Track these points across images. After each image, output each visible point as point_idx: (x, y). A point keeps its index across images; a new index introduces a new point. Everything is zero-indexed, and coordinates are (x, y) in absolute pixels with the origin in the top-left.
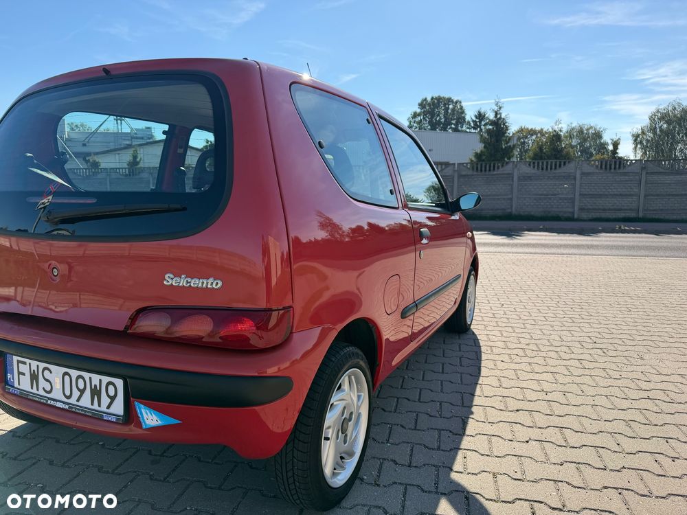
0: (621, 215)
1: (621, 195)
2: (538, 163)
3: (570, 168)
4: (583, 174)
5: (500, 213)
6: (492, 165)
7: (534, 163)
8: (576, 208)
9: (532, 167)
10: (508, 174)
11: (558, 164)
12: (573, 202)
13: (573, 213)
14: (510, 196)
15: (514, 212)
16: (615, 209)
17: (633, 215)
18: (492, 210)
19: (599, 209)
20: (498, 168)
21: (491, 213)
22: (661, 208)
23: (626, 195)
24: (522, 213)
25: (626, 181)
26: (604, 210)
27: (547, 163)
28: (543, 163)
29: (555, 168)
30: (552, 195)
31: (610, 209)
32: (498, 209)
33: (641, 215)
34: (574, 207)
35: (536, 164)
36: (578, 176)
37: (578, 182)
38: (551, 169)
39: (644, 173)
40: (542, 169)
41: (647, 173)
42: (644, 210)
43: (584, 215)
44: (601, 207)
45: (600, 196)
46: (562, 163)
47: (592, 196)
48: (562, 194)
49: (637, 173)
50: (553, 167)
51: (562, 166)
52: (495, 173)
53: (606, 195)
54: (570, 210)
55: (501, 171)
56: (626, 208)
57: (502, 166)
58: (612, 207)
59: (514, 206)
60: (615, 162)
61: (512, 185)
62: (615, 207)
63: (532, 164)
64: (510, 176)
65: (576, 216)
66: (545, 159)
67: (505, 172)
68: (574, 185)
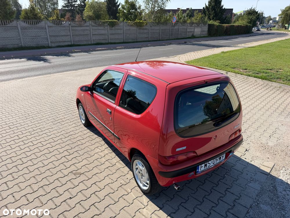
0: (67, 44)
1: (64, 35)
2: (28, 21)
3: (42, 24)
4: (48, 26)
5: (16, 46)
6: (5, 21)
7: (26, 21)
8: (49, 42)
9: (26, 23)
10: (15, 26)
11: (37, 22)
12: (48, 39)
13: (49, 44)
14: (19, 38)
15: (23, 45)
16: (63, 42)
17: (70, 43)
18: (12, 45)
19: (58, 42)
20: (9, 23)
21: (12, 46)
22: (78, 40)
23: (66, 35)
24: (27, 46)
25: (65, 29)
26: (60, 42)
27: (32, 21)
28: (30, 21)
29: (36, 24)
30: (38, 36)
31: (62, 42)
32: (14, 45)
33: (72, 43)
34: (48, 42)
35: (27, 22)
36: (47, 28)
37: (47, 30)
38: (35, 24)
39: (70, 26)
40: (31, 24)
41: (71, 26)
42: (73, 41)
43: (53, 45)
44: (59, 41)
45: (57, 36)
46: (39, 22)
47: (54, 36)
48: (42, 36)
49: (68, 26)
50: (35, 23)
51: (39, 23)
52: (8, 26)
53: (59, 36)
54: (47, 43)
55: (11, 24)
56: (67, 41)
57: (11, 22)
58: (62, 41)
59: (22, 42)
60: (60, 22)
61: (18, 32)
62: (63, 41)
63: (25, 22)
64: (16, 27)
65: (50, 45)
66: (31, 19)
67: (13, 25)
68: (46, 32)
